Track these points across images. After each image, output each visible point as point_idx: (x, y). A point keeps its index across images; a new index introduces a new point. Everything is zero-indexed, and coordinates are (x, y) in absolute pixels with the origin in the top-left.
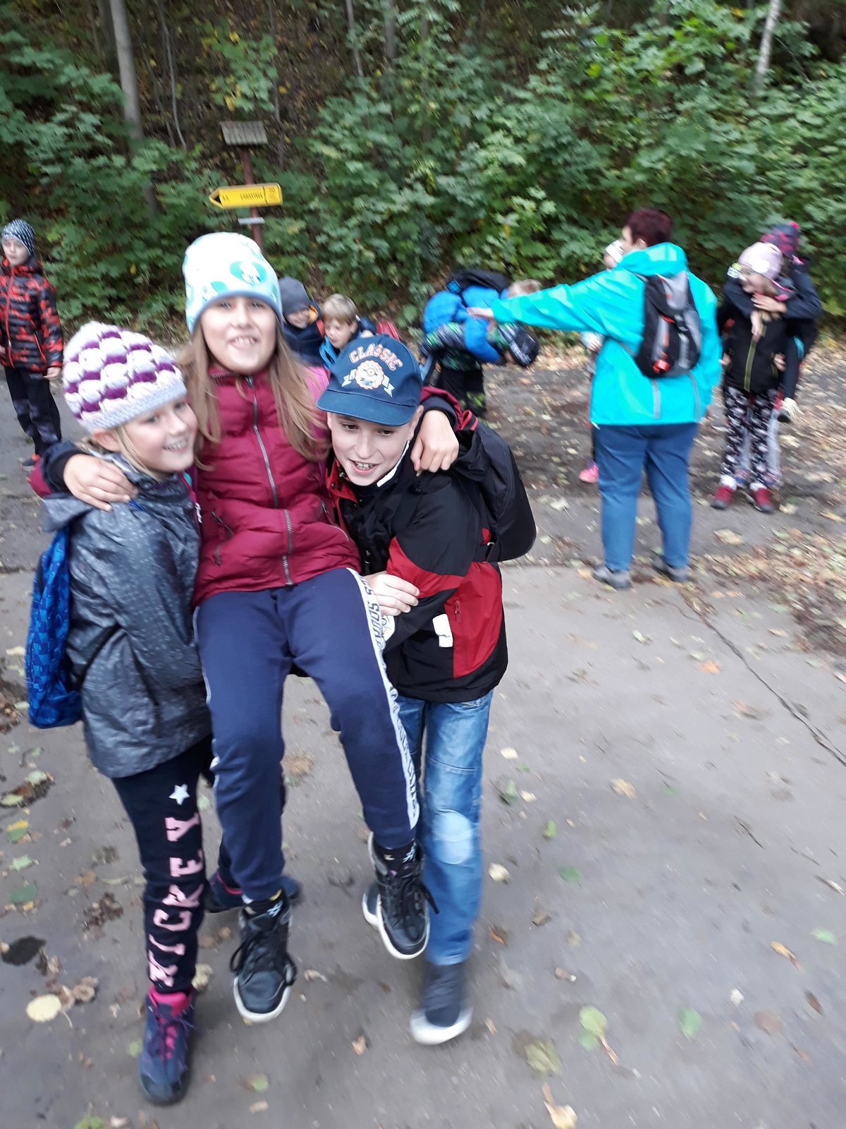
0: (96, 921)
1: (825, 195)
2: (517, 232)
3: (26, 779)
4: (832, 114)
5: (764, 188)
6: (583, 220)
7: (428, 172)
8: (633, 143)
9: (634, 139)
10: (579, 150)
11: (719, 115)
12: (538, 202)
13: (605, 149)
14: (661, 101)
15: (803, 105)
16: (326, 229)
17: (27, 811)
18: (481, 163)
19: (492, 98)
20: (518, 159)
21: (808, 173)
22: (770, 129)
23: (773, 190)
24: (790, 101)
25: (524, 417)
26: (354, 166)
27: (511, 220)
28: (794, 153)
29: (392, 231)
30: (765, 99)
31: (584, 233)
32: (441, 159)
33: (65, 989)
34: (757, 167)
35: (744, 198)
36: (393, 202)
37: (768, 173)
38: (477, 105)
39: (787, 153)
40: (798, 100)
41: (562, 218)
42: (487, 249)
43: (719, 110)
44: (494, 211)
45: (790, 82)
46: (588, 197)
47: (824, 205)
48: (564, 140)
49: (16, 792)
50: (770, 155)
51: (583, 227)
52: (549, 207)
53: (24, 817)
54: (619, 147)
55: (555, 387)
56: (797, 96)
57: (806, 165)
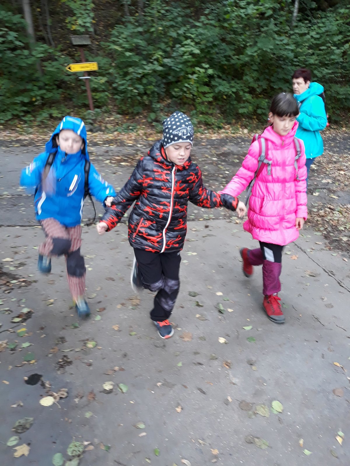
0: (62, 366)
1: (321, 66)
2: (197, 82)
3: (22, 311)
4: (323, 33)
5: (297, 63)
6: (224, 76)
7: (159, 56)
8: (243, 44)
9: (244, 43)
10: (222, 47)
11: (279, 33)
12: (206, 69)
13: (232, 47)
14: (255, 27)
15: (312, 29)
16: (117, 81)
17: (24, 324)
18: (181, 53)
19: (185, 25)
20: (197, 51)
21: (315, 57)
22: (299, 39)
23: (300, 64)
24: (307, 28)
25: (206, 159)
26: (128, 54)
27: (195, 77)
28: (308, 49)
29: (145, 81)
30: (296, 26)
31: (225, 82)
32: (165, 51)
33: (55, 394)
34: (294, 55)
35: (289, 68)
36: (145, 69)
37: (299, 58)
38: (179, 28)
39: (306, 49)
40: (310, 27)
41: (215, 76)
42: (185, 89)
43: (279, 31)
44: (187, 74)
45: (306, 20)
46: (225, 67)
47: (321, 71)
48: (216, 43)
49: (18, 317)
50: (299, 50)
51: (224, 80)
52: (210, 71)
53: (24, 327)
54: (238, 46)
55: (216, 146)
56: (309, 25)
57: (313, 54)
